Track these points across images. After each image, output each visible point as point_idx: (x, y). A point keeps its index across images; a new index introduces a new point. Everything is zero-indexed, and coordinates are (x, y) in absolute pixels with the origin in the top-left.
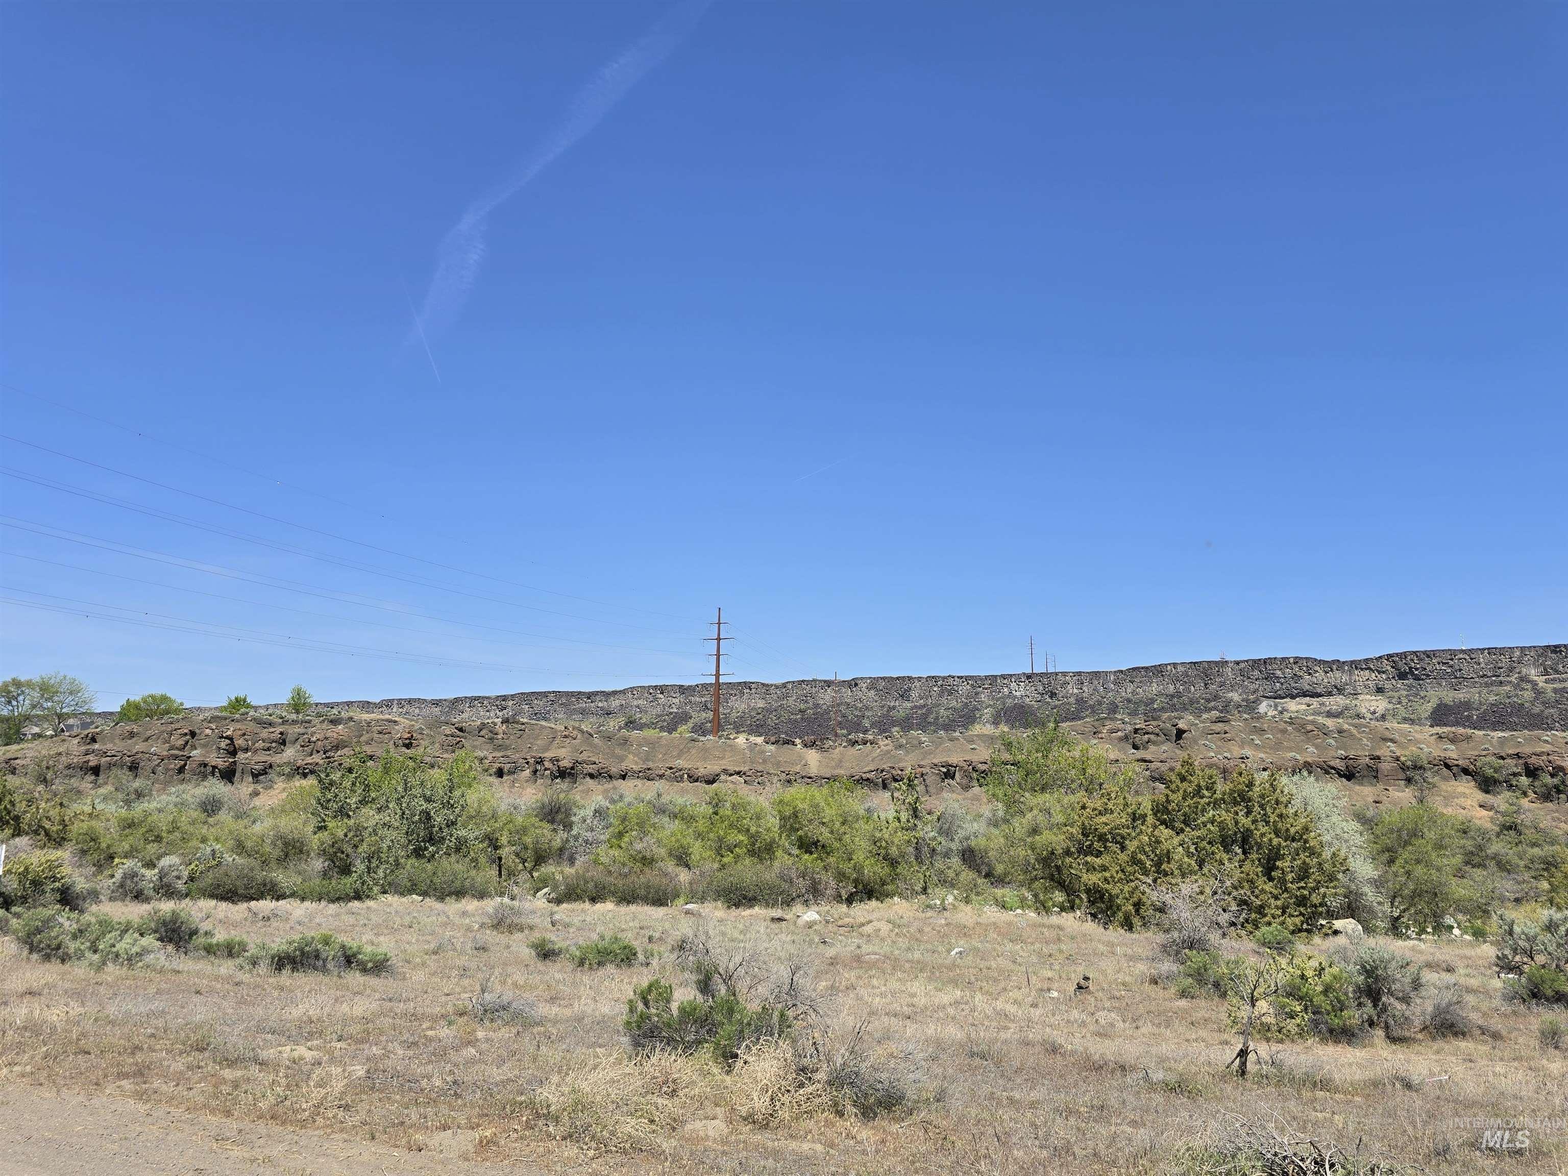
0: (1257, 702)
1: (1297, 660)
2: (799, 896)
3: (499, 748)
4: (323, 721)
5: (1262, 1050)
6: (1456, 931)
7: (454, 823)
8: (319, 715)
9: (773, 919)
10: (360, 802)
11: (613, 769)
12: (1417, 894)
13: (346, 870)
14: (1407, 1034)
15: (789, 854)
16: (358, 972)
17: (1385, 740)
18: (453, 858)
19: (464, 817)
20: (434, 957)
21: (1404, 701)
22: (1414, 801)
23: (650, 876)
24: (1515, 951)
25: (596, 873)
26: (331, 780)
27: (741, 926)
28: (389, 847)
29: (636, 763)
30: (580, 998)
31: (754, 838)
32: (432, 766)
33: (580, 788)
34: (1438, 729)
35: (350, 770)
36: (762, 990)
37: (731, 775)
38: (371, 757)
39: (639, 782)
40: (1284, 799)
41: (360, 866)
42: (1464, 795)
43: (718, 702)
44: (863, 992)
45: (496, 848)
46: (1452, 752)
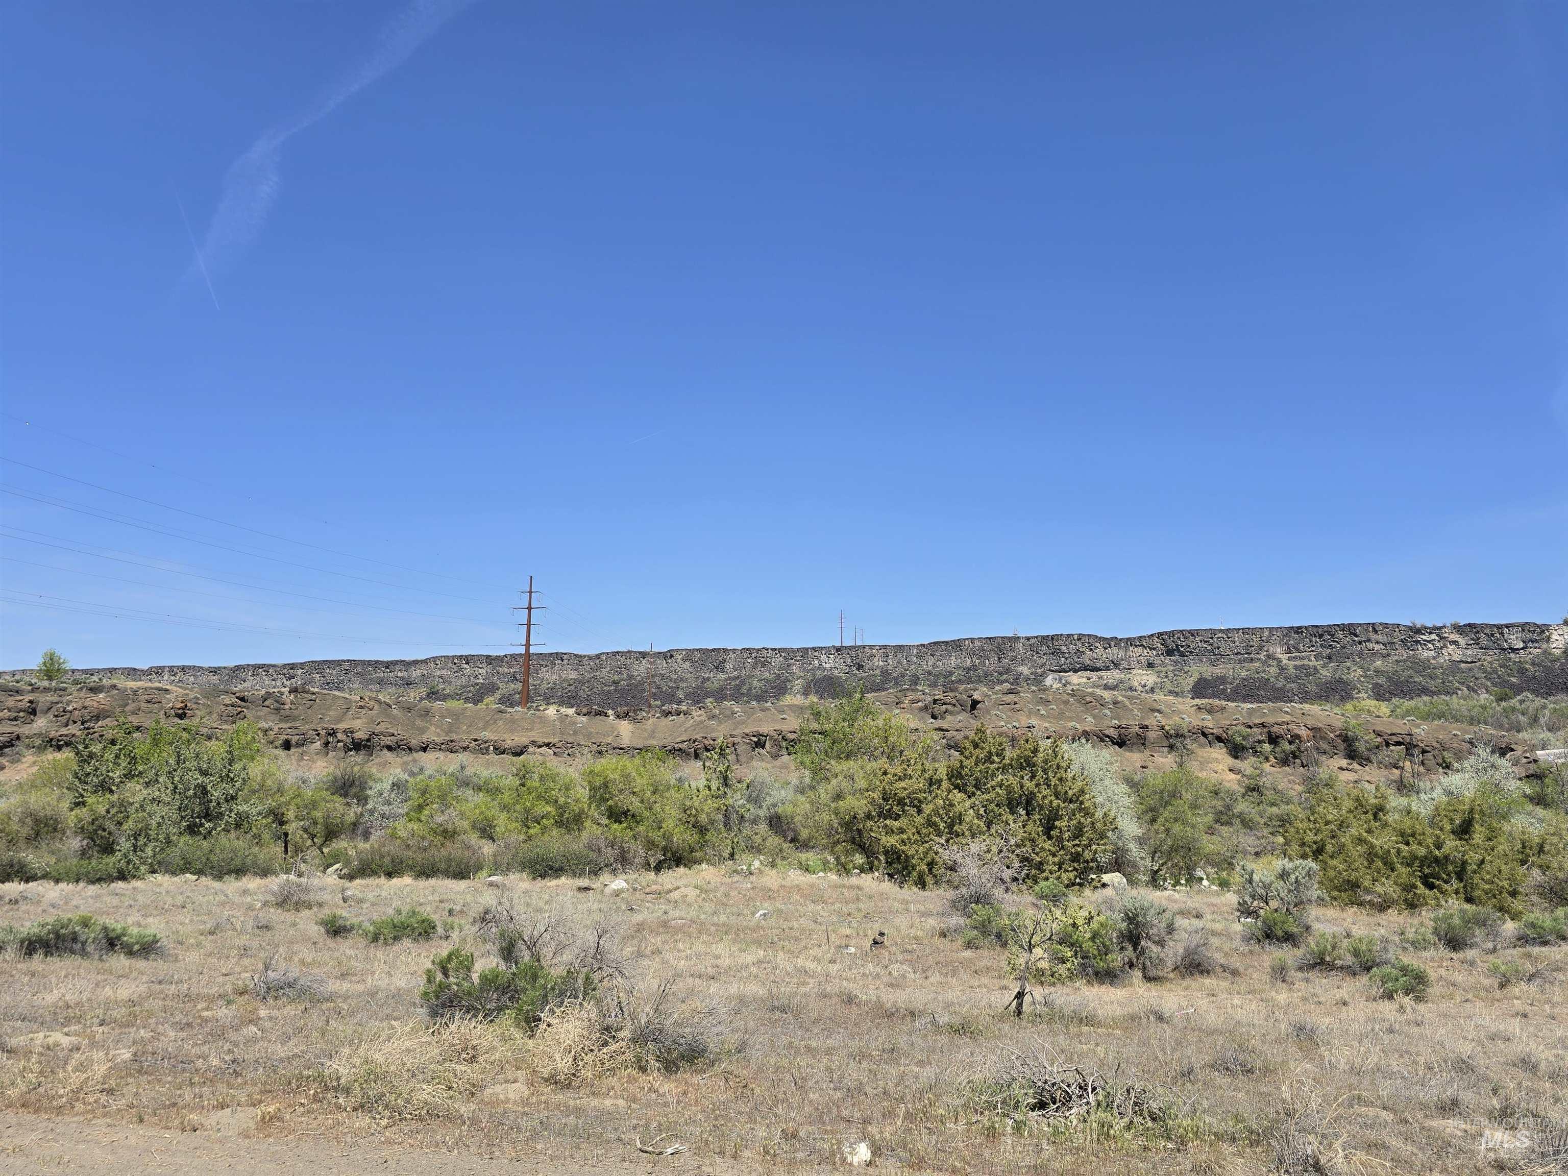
0: (1043, 675)
1: (1080, 637)
2: (607, 866)
3: (286, 719)
4: (81, 689)
5: (1036, 993)
6: (1205, 883)
7: (233, 798)
8: (76, 682)
9: (580, 889)
10: (125, 776)
11: (413, 741)
12: (1174, 849)
13: (108, 849)
14: (1160, 974)
15: (598, 824)
16: (122, 955)
17: (1153, 710)
18: (233, 835)
19: (246, 791)
20: (210, 937)
21: (1171, 675)
22: (1175, 766)
23: (453, 850)
24: (1253, 897)
25: (393, 848)
26: (91, 752)
27: (546, 897)
28: (159, 824)
29: (438, 735)
30: (373, 973)
31: (562, 809)
32: (209, 738)
33: (376, 761)
34: (1198, 701)
35: (113, 742)
36: (567, 956)
37: (540, 747)
38: (138, 728)
39: (441, 755)
40: (1064, 765)
41: (124, 845)
42: (1217, 760)
43: (527, 673)
44: (668, 956)
45: (282, 823)
46: (1209, 722)
